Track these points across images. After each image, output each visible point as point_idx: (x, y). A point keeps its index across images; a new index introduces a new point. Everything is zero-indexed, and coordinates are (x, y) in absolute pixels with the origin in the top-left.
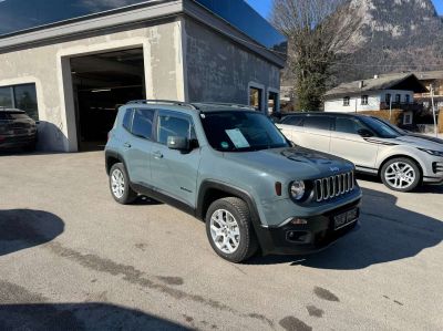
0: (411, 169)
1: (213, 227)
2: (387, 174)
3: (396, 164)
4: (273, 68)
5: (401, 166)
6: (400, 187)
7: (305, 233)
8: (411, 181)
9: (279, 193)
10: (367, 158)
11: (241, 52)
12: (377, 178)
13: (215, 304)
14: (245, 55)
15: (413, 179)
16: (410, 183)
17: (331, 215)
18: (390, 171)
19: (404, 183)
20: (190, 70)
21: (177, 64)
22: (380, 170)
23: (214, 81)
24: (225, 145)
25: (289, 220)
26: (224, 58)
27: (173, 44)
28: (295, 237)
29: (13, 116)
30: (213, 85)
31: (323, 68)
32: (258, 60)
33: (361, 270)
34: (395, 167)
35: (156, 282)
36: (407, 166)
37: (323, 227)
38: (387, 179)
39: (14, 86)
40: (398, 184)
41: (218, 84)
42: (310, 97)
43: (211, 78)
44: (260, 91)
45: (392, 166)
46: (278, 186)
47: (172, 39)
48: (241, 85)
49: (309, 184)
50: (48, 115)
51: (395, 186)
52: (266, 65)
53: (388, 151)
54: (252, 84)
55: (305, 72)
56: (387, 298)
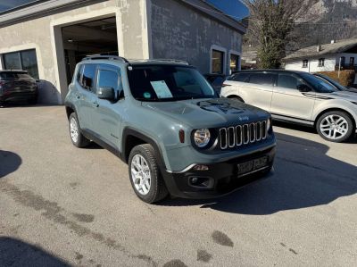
0: (345, 121)
1: (133, 170)
2: (322, 126)
3: (331, 117)
4: (235, 34)
5: (335, 118)
6: (334, 137)
7: (207, 179)
8: (344, 132)
9: (182, 141)
10: (305, 112)
11: (205, 19)
12: (312, 129)
13: (111, 243)
14: (208, 21)
15: (346, 131)
16: (343, 135)
17: (234, 162)
18: (325, 123)
19: (338, 134)
20: (154, 35)
21: (143, 29)
22: (315, 122)
23: (178, 44)
24: (147, 95)
25: (192, 166)
26: (187, 24)
27: (139, 12)
28: (199, 182)
29: (19, 75)
30: (177, 47)
31: (284, 34)
32: (221, 26)
33: (268, 216)
34: (330, 119)
35: (69, 218)
36: (341, 118)
37: (227, 173)
38: (322, 130)
39: (21, 52)
40: (332, 135)
41: (181, 46)
42: (271, 59)
43: (174, 41)
44: (222, 53)
45: (327, 118)
46: (182, 133)
47: (139, 7)
48: (204, 49)
49: (214, 132)
50: (46, 75)
51: (329, 136)
52: (228, 31)
53: (324, 104)
54: (214, 47)
55: (268, 38)
56: (284, 245)
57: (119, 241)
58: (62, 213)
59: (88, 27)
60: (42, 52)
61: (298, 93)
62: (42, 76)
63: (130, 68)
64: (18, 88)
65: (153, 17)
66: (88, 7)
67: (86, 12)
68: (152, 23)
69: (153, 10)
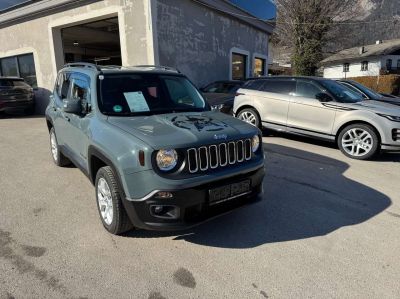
0: (369, 136)
2: (343, 141)
3: (354, 130)
4: (261, 34)
5: (358, 132)
6: (357, 154)
7: (173, 208)
8: (368, 148)
9: (142, 164)
10: (325, 124)
11: (222, 19)
12: (333, 144)
14: (227, 21)
15: (371, 147)
16: (367, 151)
18: (348, 137)
19: (362, 151)
20: (161, 37)
22: (337, 136)
23: (189, 47)
24: (117, 109)
26: (201, 24)
27: (143, 11)
29: (15, 82)
30: (189, 51)
31: (320, 34)
32: (242, 26)
34: (352, 133)
36: (365, 132)
37: (198, 200)
38: (344, 146)
39: (18, 56)
40: (355, 151)
41: (194, 50)
43: (186, 44)
44: (245, 57)
45: (349, 132)
46: (141, 155)
47: (143, 6)
48: (222, 52)
49: (181, 153)
50: (45, 82)
51: (351, 153)
52: (252, 31)
53: (346, 116)
54: (235, 50)
55: (302, 40)
56: (255, 286)
57: (63, 280)
58: (11, 246)
59: (92, 28)
60: (40, 57)
61: (317, 103)
62: (40, 84)
63: (101, 77)
64: (12, 97)
65: (159, 16)
66: (88, 7)
67: (86, 11)
68: (158, 23)
69: (160, 9)
